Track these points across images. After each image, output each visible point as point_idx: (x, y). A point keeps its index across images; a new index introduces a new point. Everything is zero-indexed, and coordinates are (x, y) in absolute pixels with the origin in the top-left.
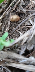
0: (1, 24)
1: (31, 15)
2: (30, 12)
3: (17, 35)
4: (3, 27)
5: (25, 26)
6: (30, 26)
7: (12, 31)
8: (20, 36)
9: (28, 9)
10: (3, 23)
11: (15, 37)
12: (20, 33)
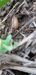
0: (5, 26)
1: (34, 17)
2: (34, 14)
3: (20, 37)
4: (6, 30)
5: (28, 29)
6: (33, 28)
7: (15, 33)
8: (23, 38)
9: (32, 11)
10: (6, 25)
11: (18, 39)
12: (23, 35)
